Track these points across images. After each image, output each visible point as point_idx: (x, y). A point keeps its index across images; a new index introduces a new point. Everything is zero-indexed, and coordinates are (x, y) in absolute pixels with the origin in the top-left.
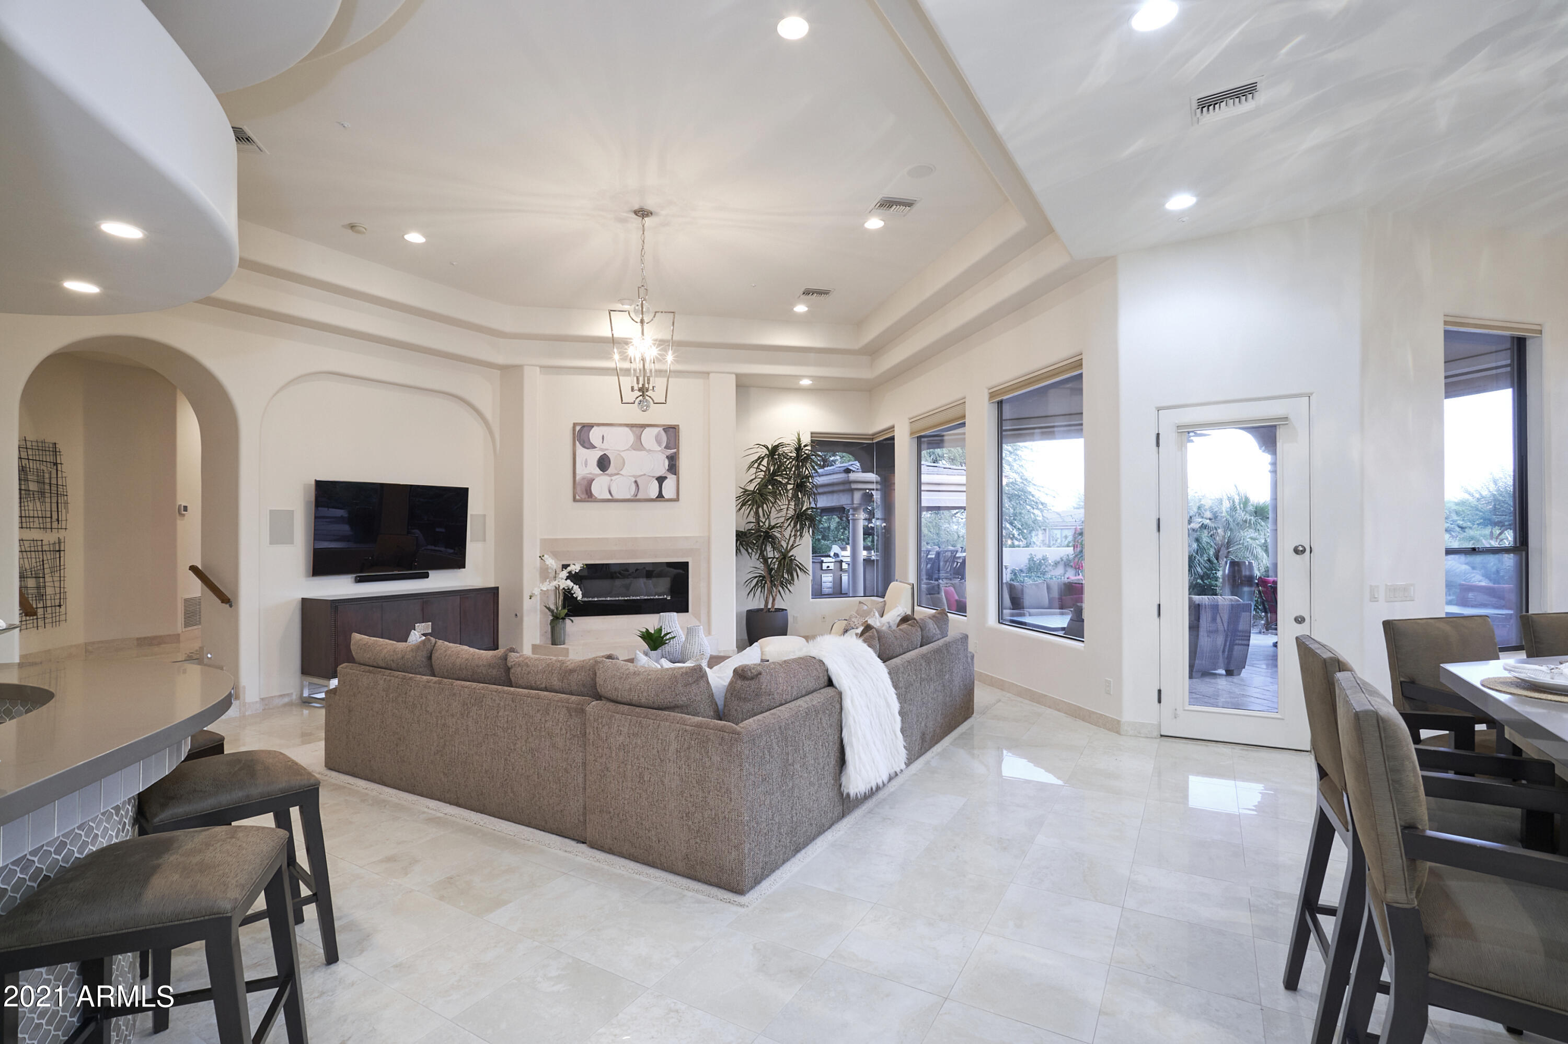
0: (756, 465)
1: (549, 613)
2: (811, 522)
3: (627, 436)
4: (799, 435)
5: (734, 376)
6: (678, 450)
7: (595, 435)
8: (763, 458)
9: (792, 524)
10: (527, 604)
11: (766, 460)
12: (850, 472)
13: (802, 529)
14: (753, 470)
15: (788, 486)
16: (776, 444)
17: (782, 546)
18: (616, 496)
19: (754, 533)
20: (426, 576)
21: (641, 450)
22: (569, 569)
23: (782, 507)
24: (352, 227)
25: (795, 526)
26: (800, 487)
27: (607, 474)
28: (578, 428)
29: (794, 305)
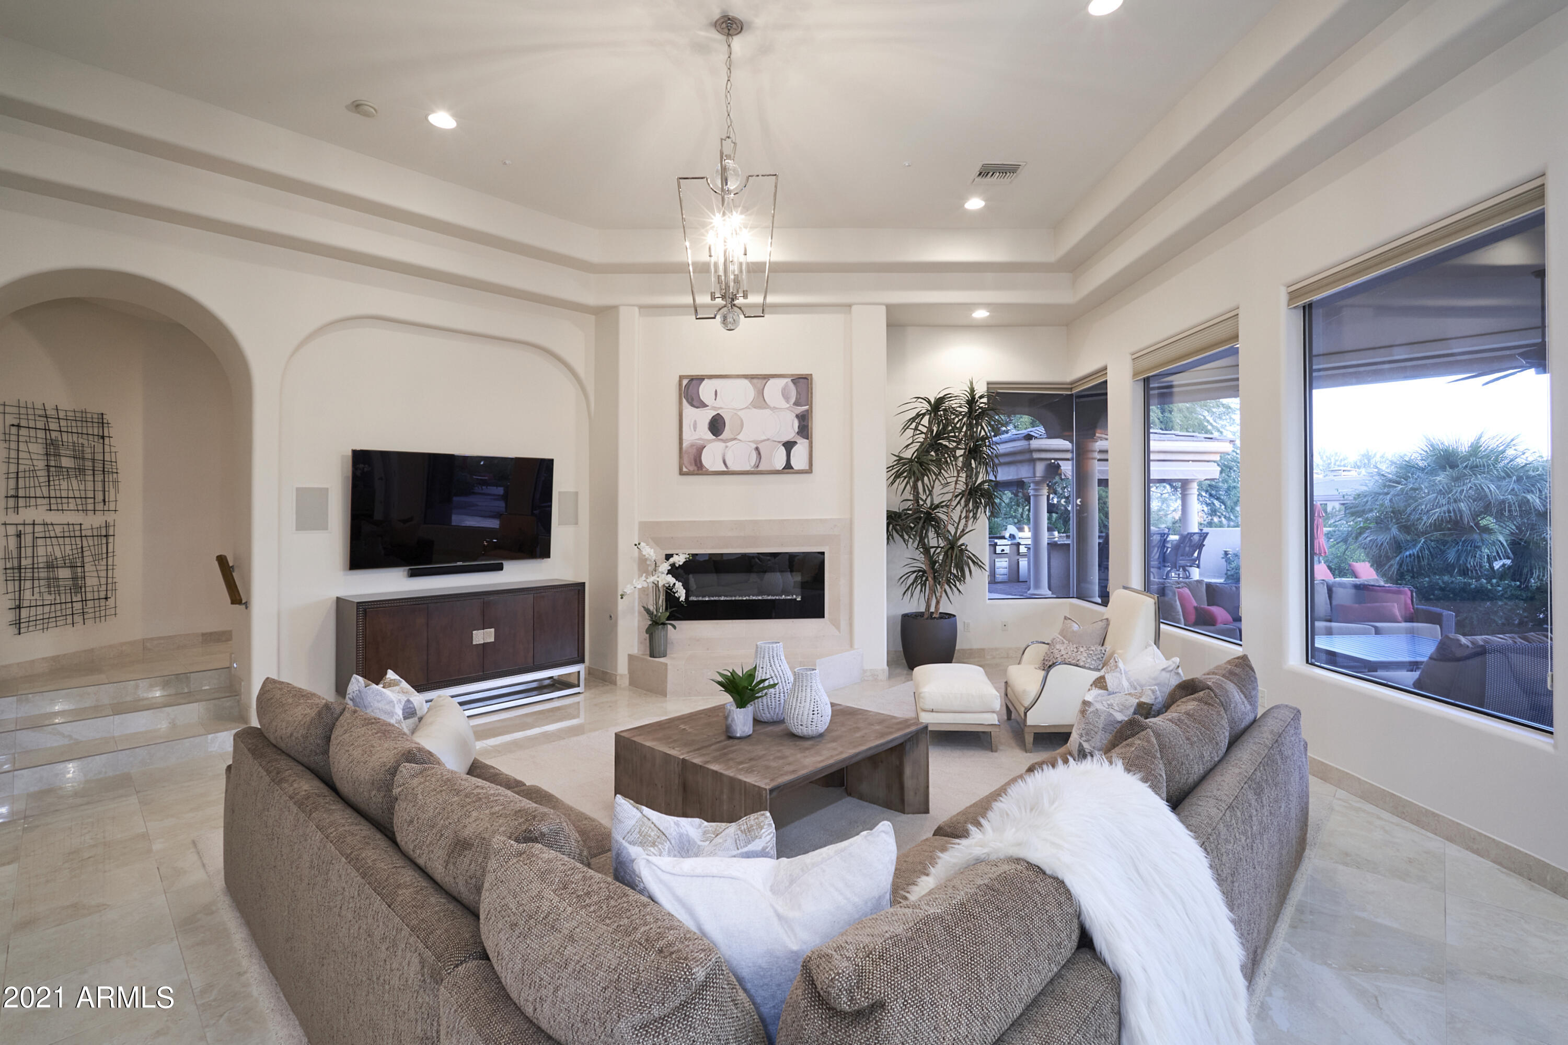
0: (914, 425)
1: (647, 616)
2: (989, 499)
3: (746, 389)
4: (971, 383)
5: (884, 308)
6: (811, 407)
7: (706, 391)
8: (924, 415)
9: (963, 502)
10: (622, 605)
11: (927, 417)
12: (1031, 439)
13: (977, 507)
14: (910, 432)
15: (957, 451)
16: (941, 395)
17: (948, 531)
18: (733, 467)
19: (911, 515)
20: (500, 568)
21: (765, 408)
22: (671, 560)
23: (949, 480)
24: (357, 106)
25: (966, 505)
26: (974, 452)
27: (722, 440)
28: (685, 382)
29: (964, 199)
